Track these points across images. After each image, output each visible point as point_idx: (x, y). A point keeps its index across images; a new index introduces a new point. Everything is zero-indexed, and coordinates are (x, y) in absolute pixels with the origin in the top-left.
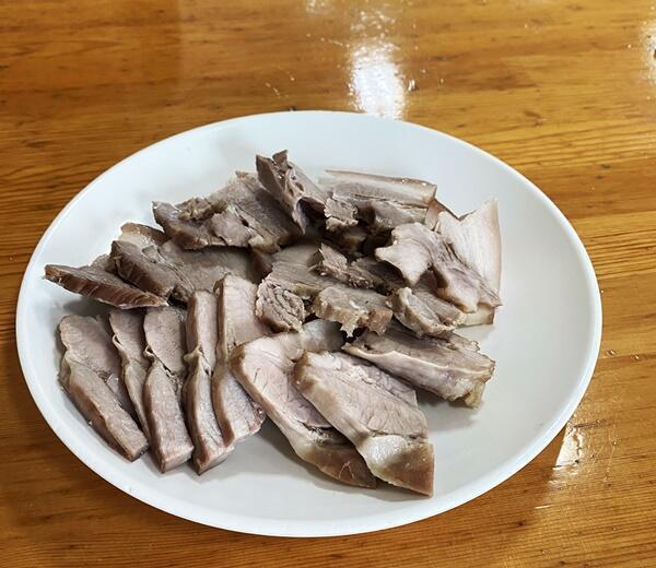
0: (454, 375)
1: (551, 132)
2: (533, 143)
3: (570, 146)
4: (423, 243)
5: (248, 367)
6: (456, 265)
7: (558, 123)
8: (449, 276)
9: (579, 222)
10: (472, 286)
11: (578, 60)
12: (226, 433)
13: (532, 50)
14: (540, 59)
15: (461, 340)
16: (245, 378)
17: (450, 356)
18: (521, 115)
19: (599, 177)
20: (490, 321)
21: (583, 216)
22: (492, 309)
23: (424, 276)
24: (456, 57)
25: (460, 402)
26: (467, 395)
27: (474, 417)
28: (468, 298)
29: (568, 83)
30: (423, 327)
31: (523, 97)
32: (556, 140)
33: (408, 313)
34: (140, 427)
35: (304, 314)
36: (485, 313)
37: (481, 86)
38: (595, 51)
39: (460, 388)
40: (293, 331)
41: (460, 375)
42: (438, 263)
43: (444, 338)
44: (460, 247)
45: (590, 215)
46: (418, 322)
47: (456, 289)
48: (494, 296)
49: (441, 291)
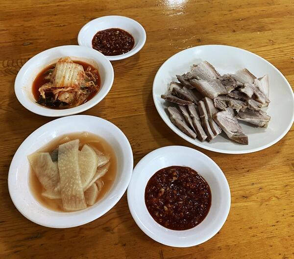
0: (261, 121)
1: (277, 47)
2: (272, 51)
3: (283, 52)
4: (251, 87)
5: (218, 119)
6: (260, 93)
7: (279, 44)
8: (259, 96)
9: (287, 77)
10: (264, 98)
11: (283, 19)
12: (215, 133)
13: (269, 16)
14: (272, 19)
15: (262, 112)
16: (218, 121)
17: (260, 116)
18: (268, 41)
19: (292, 62)
20: (267, 106)
21: (288, 75)
22: (268, 103)
23: (252, 96)
24: (245, 19)
25: (263, 127)
26: (264, 125)
27: (266, 130)
28: (263, 101)
29: (281, 29)
30: (255, 109)
31: (267, 34)
32: (278, 50)
33: (250, 106)
34: (195, 132)
35: (226, 106)
36: (267, 104)
37: (255, 30)
38: (288, 16)
39: (263, 124)
40: (225, 110)
41: (263, 121)
42: (256, 92)
43: (258, 111)
44: (260, 88)
45: (290, 74)
46: (253, 108)
47: (260, 99)
48: (268, 100)
49: (257, 99)
